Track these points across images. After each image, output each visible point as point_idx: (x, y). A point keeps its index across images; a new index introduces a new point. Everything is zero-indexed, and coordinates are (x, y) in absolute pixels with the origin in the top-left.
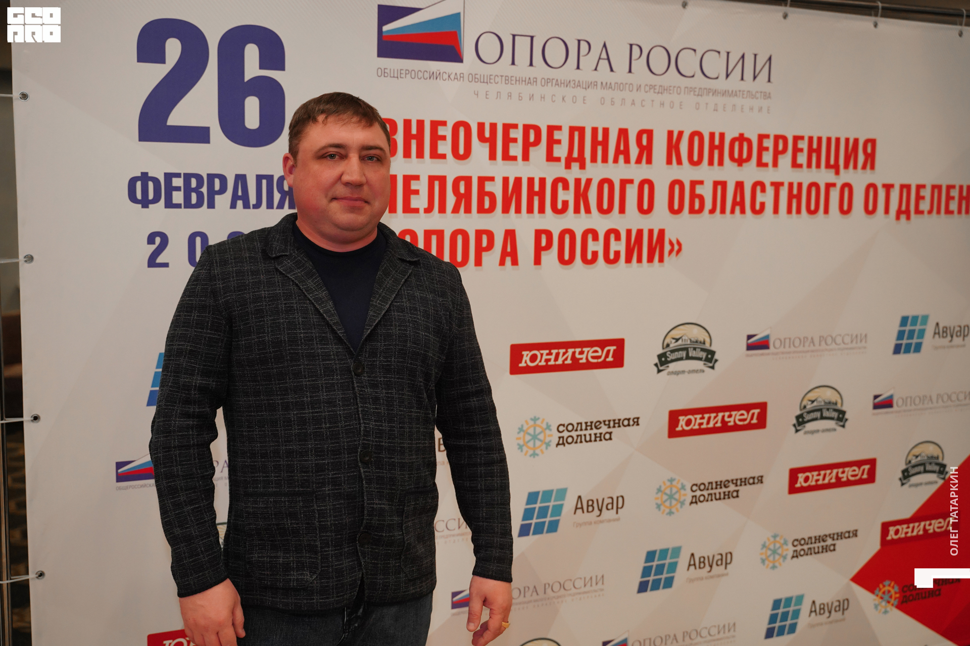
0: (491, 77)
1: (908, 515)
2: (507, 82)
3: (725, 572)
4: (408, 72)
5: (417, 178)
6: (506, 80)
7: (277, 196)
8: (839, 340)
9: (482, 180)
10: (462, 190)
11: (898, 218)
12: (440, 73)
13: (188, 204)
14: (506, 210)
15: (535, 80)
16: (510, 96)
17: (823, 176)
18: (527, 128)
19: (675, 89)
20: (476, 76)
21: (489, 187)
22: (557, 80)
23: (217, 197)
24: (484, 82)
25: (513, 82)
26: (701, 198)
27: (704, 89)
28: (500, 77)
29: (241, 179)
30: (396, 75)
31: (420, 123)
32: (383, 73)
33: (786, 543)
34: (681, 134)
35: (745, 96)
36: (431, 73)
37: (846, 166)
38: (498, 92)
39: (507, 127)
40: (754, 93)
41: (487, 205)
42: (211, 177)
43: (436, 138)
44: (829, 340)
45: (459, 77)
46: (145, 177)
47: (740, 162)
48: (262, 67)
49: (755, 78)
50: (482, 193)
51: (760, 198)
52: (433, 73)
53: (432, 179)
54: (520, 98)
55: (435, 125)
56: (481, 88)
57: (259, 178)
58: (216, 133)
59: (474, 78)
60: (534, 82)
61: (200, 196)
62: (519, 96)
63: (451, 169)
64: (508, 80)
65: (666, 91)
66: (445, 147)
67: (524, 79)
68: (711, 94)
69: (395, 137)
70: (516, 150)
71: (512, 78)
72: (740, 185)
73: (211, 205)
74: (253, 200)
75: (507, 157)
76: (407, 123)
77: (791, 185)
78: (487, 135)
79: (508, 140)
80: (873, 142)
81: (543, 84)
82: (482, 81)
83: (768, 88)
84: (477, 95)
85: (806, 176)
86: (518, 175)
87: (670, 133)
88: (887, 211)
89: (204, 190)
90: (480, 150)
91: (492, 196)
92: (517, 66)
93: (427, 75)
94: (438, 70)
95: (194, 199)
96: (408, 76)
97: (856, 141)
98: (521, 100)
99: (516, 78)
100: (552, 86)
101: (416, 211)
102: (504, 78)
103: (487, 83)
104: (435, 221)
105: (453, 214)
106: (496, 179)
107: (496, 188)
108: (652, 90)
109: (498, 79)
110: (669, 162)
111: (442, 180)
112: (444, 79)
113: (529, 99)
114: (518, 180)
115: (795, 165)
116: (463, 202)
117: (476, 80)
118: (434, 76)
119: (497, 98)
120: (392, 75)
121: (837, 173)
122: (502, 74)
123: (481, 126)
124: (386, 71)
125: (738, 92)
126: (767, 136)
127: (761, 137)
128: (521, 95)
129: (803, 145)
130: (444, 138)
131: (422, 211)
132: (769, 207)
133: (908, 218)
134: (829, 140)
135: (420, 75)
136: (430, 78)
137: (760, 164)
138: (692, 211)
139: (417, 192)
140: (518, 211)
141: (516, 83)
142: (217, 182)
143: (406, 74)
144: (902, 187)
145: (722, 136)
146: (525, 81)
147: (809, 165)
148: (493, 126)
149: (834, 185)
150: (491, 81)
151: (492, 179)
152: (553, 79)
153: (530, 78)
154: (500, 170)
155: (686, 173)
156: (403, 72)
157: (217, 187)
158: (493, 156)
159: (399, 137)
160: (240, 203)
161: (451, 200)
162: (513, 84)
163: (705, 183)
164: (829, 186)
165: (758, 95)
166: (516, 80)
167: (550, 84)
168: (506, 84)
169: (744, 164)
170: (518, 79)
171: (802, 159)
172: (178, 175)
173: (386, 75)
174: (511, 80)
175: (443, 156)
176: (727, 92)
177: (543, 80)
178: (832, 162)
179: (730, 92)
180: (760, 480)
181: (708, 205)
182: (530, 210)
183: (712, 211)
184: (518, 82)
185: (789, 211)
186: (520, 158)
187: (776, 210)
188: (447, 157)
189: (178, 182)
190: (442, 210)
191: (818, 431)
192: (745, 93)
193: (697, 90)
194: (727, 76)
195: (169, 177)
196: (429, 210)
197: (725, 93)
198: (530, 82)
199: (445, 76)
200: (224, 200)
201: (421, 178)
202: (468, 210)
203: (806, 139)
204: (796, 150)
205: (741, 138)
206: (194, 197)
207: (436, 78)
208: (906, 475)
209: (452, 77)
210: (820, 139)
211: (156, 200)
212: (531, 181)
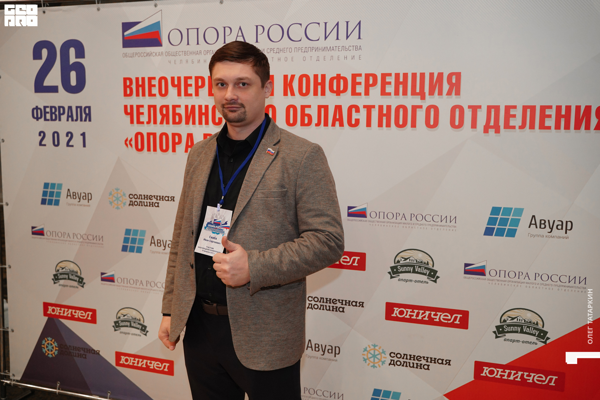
0: (177, 53)
1: (504, 363)
2: (185, 54)
3: (335, 358)
4: (136, 54)
5: (142, 106)
6: (185, 53)
7: (84, 116)
8: (429, 218)
9: (174, 107)
10: (164, 112)
11: (486, 130)
12: (151, 53)
13: (52, 120)
14: (187, 123)
15: (200, 52)
16: (187, 61)
17: (410, 101)
18: (197, 78)
19: (288, 49)
20: (170, 53)
21: (178, 110)
22: (213, 51)
23: (62, 116)
24: (173, 56)
25: (189, 54)
26: (310, 117)
27: (309, 47)
28: (182, 52)
29: (70, 108)
30: (131, 56)
31: (143, 79)
32: (125, 55)
33: (384, 352)
34: (293, 77)
35: (340, 50)
36: (147, 53)
37: (431, 93)
38: (181, 60)
39: (186, 78)
40: (347, 47)
41: (177, 120)
42: (59, 107)
43: (151, 86)
44: (420, 218)
45: (161, 54)
46: (37, 108)
47: (338, 93)
48: (77, 57)
49: (347, 37)
50: (174, 114)
51: (355, 116)
52: (148, 53)
53: (150, 107)
54: (193, 62)
55: (150, 79)
56: (172, 58)
57: (77, 107)
58: (61, 88)
59: (168, 54)
60: (200, 53)
61: (56, 115)
62: (192, 61)
63: (159, 101)
64: (186, 53)
65: (281, 51)
66: (155, 91)
67: (194, 52)
68: (314, 51)
69: (132, 86)
70: (191, 90)
71: (188, 52)
72: (338, 108)
73: (60, 120)
74: (75, 118)
75: (187, 94)
76: (137, 79)
77: (381, 107)
78: (176, 83)
79: (187, 86)
80: (458, 75)
81: (205, 54)
82: (172, 55)
83: (359, 43)
84: (170, 62)
85: (394, 101)
86: (193, 104)
87: (286, 77)
88: (474, 125)
89: (57, 113)
90: (173, 91)
91: (180, 115)
92: (190, 45)
93: (145, 55)
94: (151, 52)
95: (54, 118)
96: (137, 56)
97: (440, 75)
98: (193, 63)
99: (190, 52)
100: (210, 54)
101: (143, 123)
102: (183, 52)
103: (175, 56)
104: (151, 128)
105: (160, 125)
106: (181, 106)
107: (181, 111)
108: (272, 52)
109: (181, 53)
110: (285, 94)
111: (155, 107)
112: (154, 55)
113: (197, 62)
114: (193, 107)
115: (383, 93)
116: (165, 118)
117: (169, 55)
118: (149, 55)
119: (180, 63)
120: (129, 56)
121: (423, 98)
122: (182, 51)
123: (173, 78)
124: (127, 54)
125: (335, 48)
126: (360, 75)
127: (354, 76)
128: (193, 61)
129: (392, 79)
130: (154, 86)
131: (145, 123)
132: (363, 121)
133: (498, 131)
134: (414, 75)
135: (142, 55)
136: (147, 56)
137: (354, 93)
138: (303, 124)
139: (143, 113)
140: (194, 123)
141: (190, 55)
142: (61, 109)
143: (136, 55)
144: (489, 108)
145: (323, 76)
146: (195, 53)
147: (397, 93)
148: (179, 78)
149: (421, 107)
150: (177, 54)
151: (179, 106)
152: (210, 51)
153: (197, 51)
154: (184, 101)
155: (298, 101)
156: (134, 54)
157: (62, 112)
158: (179, 94)
159: (134, 86)
160: (70, 119)
161: (159, 117)
162: (188, 55)
163: (312, 107)
164: (415, 108)
165: (351, 48)
166: (190, 53)
167: (209, 53)
168: (185, 55)
169: (341, 94)
170: (191, 52)
171: (390, 89)
172: (48, 107)
173: (127, 56)
174: (188, 53)
175: (155, 95)
176: (326, 48)
177: (205, 51)
178: (418, 90)
179: (329, 48)
180: (362, 304)
181: (315, 120)
182: (200, 123)
183: (318, 124)
184: (191, 54)
185: (380, 125)
186: (194, 94)
187: (369, 124)
188: (157, 95)
189: (48, 110)
190: (155, 122)
191: (411, 281)
192: (341, 48)
193: (304, 49)
194: (326, 38)
195: (45, 107)
196: (149, 123)
197: (324, 49)
198: (197, 53)
199: (154, 54)
200: (64, 117)
201: (144, 106)
202: (168, 123)
203: (393, 75)
204: (384, 83)
205: (338, 77)
206: (54, 116)
207: (150, 56)
208: (500, 331)
209: (157, 54)
210: (406, 75)
211: (41, 117)
212: (200, 107)
